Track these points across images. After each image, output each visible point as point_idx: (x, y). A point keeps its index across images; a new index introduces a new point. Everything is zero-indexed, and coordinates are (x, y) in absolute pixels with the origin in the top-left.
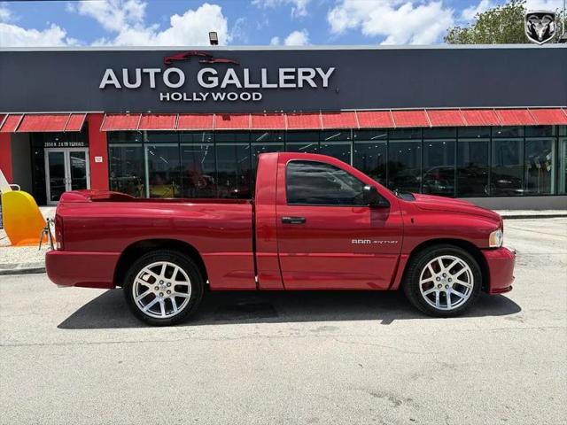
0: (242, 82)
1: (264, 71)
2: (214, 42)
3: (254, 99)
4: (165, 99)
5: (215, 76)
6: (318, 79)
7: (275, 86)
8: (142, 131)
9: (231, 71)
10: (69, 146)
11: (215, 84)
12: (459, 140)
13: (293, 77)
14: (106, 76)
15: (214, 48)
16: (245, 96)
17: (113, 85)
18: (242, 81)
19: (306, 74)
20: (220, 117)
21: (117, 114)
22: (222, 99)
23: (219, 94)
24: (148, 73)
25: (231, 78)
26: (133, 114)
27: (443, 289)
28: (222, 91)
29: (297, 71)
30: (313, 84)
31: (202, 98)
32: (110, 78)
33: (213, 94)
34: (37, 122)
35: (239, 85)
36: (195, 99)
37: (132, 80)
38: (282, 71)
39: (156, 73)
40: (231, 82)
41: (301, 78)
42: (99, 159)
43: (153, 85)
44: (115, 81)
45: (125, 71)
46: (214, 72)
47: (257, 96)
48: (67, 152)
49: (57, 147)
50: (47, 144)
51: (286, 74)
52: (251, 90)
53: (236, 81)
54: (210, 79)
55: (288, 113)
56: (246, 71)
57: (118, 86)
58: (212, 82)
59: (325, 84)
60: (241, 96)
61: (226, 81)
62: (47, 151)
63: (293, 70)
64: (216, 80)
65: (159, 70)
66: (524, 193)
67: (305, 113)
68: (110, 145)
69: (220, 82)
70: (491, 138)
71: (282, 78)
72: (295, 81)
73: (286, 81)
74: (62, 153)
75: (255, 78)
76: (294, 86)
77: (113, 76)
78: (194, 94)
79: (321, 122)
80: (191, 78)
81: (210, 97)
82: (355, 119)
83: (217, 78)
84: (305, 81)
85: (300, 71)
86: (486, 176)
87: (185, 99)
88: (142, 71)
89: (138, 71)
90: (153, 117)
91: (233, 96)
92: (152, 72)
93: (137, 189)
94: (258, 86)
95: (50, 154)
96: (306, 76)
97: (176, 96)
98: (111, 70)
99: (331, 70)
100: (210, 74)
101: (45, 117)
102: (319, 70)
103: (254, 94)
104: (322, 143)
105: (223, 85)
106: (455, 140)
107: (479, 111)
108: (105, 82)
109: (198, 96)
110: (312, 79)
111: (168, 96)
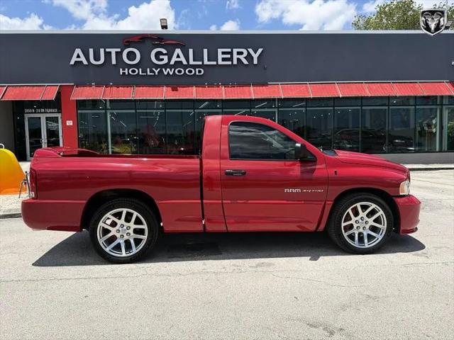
0: (187, 60)
1: (205, 51)
2: (165, 27)
3: (197, 74)
4: (124, 73)
5: (165, 54)
6: (249, 57)
7: (215, 63)
8: (105, 100)
9: (178, 51)
10: (45, 113)
11: (166, 61)
12: (363, 108)
13: (229, 56)
14: (75, 55)
15: (164, 32)
16: (190, 71)
17: (82, 62)
18: (187, 59)
19: (239, 53)
20: (170, 89)
21: (84, 85)
22: (171, 73)
23: (168, 70)
24: (110, 53)
25: (178, 56)
26: (98, 85)
27: (361, 230)
28: (171, 67)
29: (232, 50)
30: (245, 62)
31: (154, 72)
32: (78, 56)
33: (164, 69)
34: (17, 92)
35: (185, 63)
36: (149, 73)
37: (97, 58)
38: (220, 51)
39: (116, 52)
40: (178, 59)
41: (235, 56)
42: (70, 123)
43: (114, 62)
44: (83, 59)
45: (91, 51)
46: (164, 51)
47: (200, 72)
48: (43, 117)
49: (35, 113)
50: (27, 111)
51: (223, 53)
52: (195, 67)
53: (182, 59)
54: (161, 57)
55: (226, 85)
56: (191, 51)
57: (85, 63)
58: (163, 60)
59: (255, 62)
61: (174, 59)
62: (27, 116)
63: (229, 50)
64: (166, 58)
65: (119, 50)
66: (415, 150)
67: (239, 85)
68: (79, 111)
69: (170, 59)
70: (389, 106)
71: (220, 56)
72: (231, 59)
73: (224, 59)
74: (40, 118)
75: (198, 57)
76: (230, 63)
77: (81, 54)
78: (148, 69)
79: (252, 93)
80: (145, 56)
81: (161, 72)
82: (280, 91)
83: (167, 57)
84: (238, 59)
85: (235, 51)
86: (384, 137)
87: (140, 73)
88: (105, 51)
89: (102, 51)
90: (115, 88)
91: (180, 71)
92: (113, 51)
93: (101, 148)
95: (29, 119)
97: (134, 71)
98: (79, 50)
99: (260, 50)
100: (161, 53)
101: (25, 88)
102: (251, 50)
103: (197, 70)
104: (252, 110)
105: (172, 63)
106: (360, 108)
107: (379, 84)
108: (74, 59)
109: (151, 71)
110: (245, 58)
111: (126, 71)
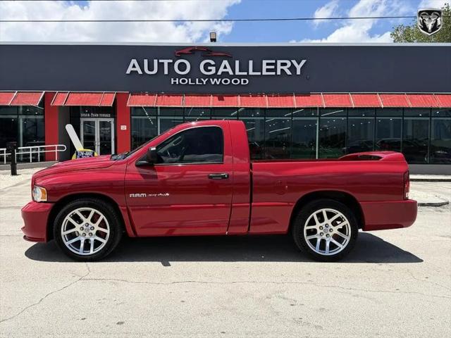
0: (234, 71)
1: (251, 63)
2: (213, 40)
3: (242, 83)
4: (175, 83)
5: (213, 65)
6: (293, 68)
7: (259, 73)
8: (157, 108)
9: (225, 62)
10: (99, 117)
11: (213, 72)
12: (405, 118)
13: (273, 67)
14: (131, 65)
15: (213, 44)
16: (236, 81)
17: (137, 71)
18: (233, 69)
19: (283, 64)
20: (216, 98)
21: (139, 94)
22: (218, 83)
23: (215, 80)
24: (163, 63)
26: (151, 94)
28: (218, 77)
29: (276, 62)
30: (289, 73)
31: (203, 82)
32: (134, 66)
33: (211, 80)
34: (78, 98)
35: (231, 73)
36: (197, 83)
37: (151, 68)
38: (265, 62)
39: (169, 63)
40: (225, 70)
41: (279, 68)
42: (124, 128)
43: (166, 72)
44: (138, 69)
45: (146, 62)
46: (213, 63)
47: (245, 81)
48: (97, 121)
49: (90, 117)
50: (82, 115)
51: (268, 64)
52: (240, 77)
53: (229, 70)
54: (209, 68)
55: (269, 95)
56: (237, 63)
57: (140, 72)
58: (210, 70)
59: (298, 73)
60: (233, 82)
61: (221, 70)
62: (82, 120)
63: (274, 61)
64: (214, 69)
65: (171, 61)
67: (282, 95)
68: (133, 117)
69: (217, 70)
70: (431, 117)
71: (265, 67)
72: (275, 70)
73: (268, 70)
74: (94, 122)
75: (244, 68)
76: (274, 73)
77: (137, 65)
78: (197, 80)
79: (295, 102)
80: (195, 67)
82: (322, 100)
84: (282, 70)
85: (279, 62)
86: (426, 148)
87: (190, 83)
88: (158, 61)
89: (156, 61)
90: (166, 97)
91: (226, 81)
92: (166, 62)
94: (246, 73)
95: (84, 122)
96: (283, 66)
97: (184, 81)
98: (135, 60)
99: (303, 62)
100: (209, 64)
102: (294, 62)
103: (242, 80)
104: (294, 118)
105: (219, 73)
106: (401, 118)
107: (421, 96)
108: (130, 69)
109: (200, 81)
110: (288, 69)
111: (177, 81)
